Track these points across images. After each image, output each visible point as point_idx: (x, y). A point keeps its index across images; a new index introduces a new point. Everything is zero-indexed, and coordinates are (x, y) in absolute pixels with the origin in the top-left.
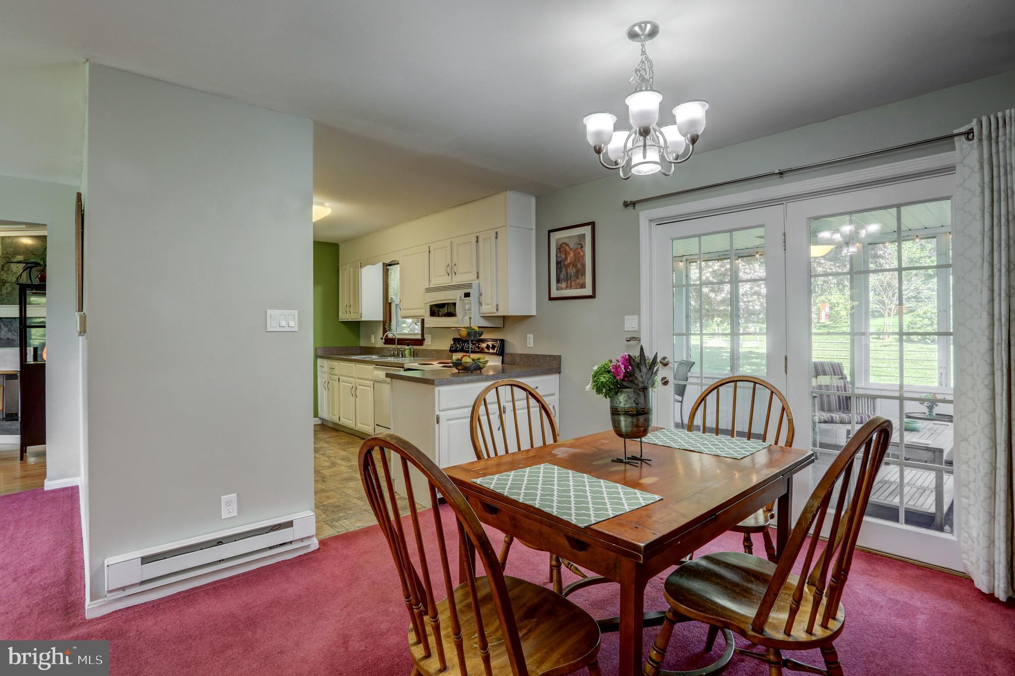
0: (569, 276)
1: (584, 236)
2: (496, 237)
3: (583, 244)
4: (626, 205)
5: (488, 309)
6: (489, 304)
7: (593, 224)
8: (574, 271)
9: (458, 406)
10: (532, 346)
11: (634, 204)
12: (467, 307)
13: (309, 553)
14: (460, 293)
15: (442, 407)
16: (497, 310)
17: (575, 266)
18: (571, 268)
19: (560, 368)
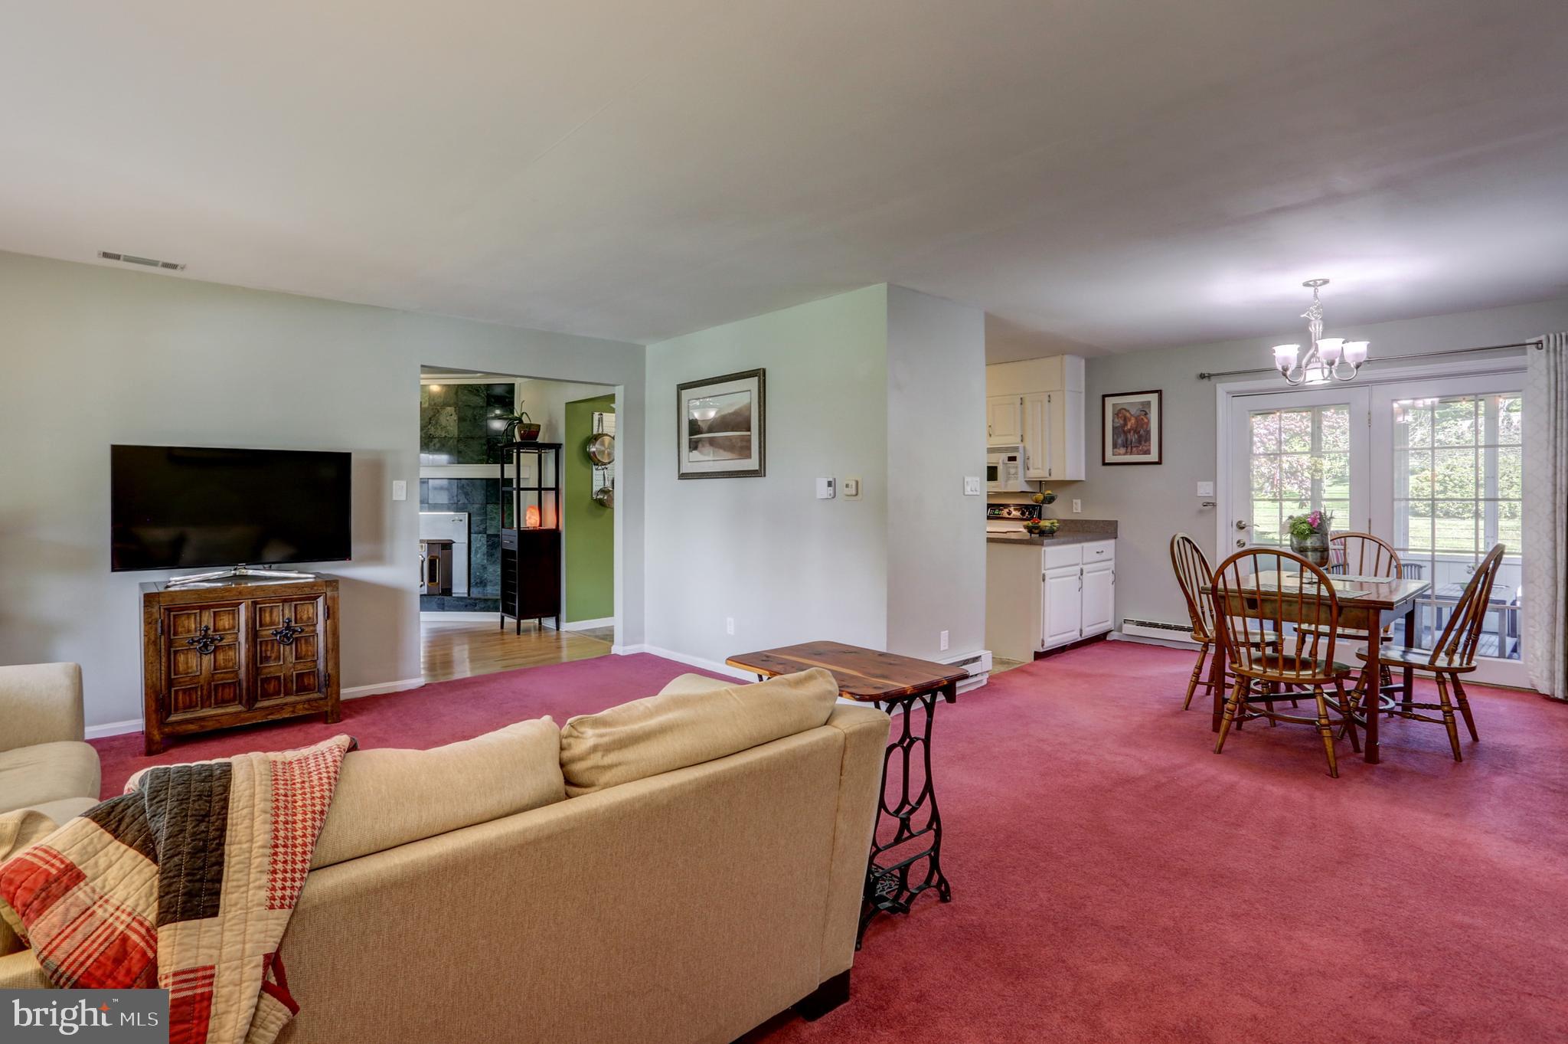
0: (1129, 443)
1: (1149, 403)
2: (1049, 401)
3: (1147, 411)
4: (1202, 376)
5: (1036, 473)
6: (1038, 469)
7: (1159, 392)
8: (1136, 436)
9: (1057, 566)
10: (1080, 511)
11: (1209, 376)
12: (1012, 471)
13: (982, 687)
14: (1004, 456)
15: (1047, 567)
16: (1050, 475)
17: (1136, 432)
18: (1132, 434)
19: (1116, 532)
